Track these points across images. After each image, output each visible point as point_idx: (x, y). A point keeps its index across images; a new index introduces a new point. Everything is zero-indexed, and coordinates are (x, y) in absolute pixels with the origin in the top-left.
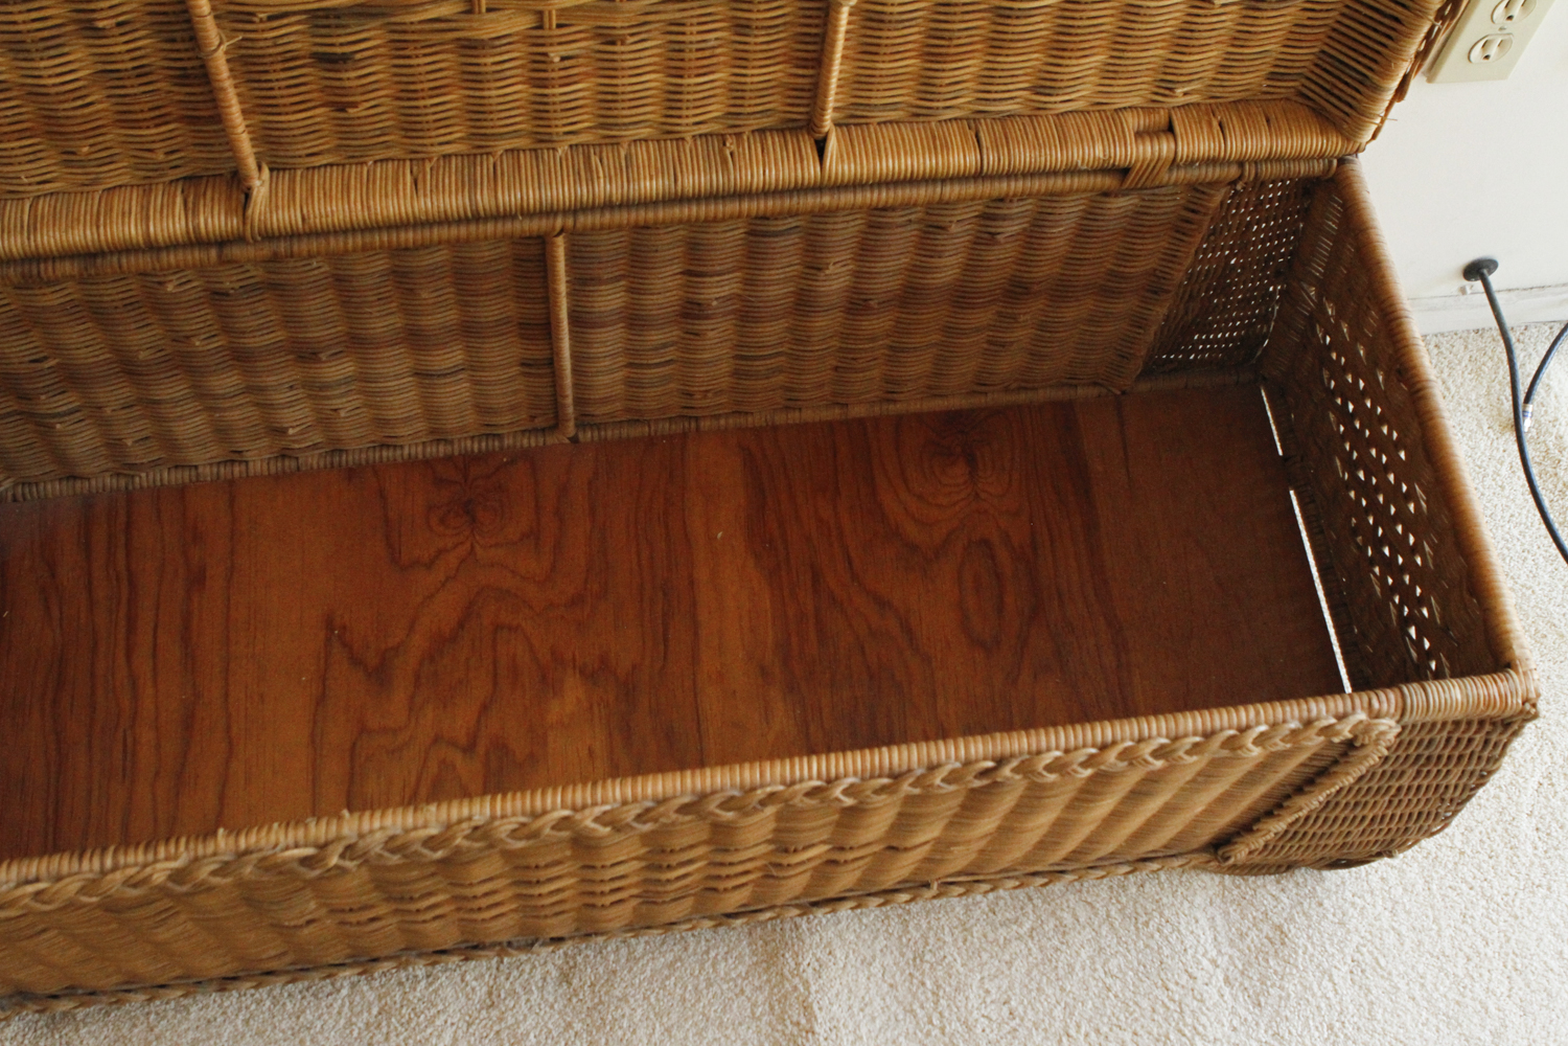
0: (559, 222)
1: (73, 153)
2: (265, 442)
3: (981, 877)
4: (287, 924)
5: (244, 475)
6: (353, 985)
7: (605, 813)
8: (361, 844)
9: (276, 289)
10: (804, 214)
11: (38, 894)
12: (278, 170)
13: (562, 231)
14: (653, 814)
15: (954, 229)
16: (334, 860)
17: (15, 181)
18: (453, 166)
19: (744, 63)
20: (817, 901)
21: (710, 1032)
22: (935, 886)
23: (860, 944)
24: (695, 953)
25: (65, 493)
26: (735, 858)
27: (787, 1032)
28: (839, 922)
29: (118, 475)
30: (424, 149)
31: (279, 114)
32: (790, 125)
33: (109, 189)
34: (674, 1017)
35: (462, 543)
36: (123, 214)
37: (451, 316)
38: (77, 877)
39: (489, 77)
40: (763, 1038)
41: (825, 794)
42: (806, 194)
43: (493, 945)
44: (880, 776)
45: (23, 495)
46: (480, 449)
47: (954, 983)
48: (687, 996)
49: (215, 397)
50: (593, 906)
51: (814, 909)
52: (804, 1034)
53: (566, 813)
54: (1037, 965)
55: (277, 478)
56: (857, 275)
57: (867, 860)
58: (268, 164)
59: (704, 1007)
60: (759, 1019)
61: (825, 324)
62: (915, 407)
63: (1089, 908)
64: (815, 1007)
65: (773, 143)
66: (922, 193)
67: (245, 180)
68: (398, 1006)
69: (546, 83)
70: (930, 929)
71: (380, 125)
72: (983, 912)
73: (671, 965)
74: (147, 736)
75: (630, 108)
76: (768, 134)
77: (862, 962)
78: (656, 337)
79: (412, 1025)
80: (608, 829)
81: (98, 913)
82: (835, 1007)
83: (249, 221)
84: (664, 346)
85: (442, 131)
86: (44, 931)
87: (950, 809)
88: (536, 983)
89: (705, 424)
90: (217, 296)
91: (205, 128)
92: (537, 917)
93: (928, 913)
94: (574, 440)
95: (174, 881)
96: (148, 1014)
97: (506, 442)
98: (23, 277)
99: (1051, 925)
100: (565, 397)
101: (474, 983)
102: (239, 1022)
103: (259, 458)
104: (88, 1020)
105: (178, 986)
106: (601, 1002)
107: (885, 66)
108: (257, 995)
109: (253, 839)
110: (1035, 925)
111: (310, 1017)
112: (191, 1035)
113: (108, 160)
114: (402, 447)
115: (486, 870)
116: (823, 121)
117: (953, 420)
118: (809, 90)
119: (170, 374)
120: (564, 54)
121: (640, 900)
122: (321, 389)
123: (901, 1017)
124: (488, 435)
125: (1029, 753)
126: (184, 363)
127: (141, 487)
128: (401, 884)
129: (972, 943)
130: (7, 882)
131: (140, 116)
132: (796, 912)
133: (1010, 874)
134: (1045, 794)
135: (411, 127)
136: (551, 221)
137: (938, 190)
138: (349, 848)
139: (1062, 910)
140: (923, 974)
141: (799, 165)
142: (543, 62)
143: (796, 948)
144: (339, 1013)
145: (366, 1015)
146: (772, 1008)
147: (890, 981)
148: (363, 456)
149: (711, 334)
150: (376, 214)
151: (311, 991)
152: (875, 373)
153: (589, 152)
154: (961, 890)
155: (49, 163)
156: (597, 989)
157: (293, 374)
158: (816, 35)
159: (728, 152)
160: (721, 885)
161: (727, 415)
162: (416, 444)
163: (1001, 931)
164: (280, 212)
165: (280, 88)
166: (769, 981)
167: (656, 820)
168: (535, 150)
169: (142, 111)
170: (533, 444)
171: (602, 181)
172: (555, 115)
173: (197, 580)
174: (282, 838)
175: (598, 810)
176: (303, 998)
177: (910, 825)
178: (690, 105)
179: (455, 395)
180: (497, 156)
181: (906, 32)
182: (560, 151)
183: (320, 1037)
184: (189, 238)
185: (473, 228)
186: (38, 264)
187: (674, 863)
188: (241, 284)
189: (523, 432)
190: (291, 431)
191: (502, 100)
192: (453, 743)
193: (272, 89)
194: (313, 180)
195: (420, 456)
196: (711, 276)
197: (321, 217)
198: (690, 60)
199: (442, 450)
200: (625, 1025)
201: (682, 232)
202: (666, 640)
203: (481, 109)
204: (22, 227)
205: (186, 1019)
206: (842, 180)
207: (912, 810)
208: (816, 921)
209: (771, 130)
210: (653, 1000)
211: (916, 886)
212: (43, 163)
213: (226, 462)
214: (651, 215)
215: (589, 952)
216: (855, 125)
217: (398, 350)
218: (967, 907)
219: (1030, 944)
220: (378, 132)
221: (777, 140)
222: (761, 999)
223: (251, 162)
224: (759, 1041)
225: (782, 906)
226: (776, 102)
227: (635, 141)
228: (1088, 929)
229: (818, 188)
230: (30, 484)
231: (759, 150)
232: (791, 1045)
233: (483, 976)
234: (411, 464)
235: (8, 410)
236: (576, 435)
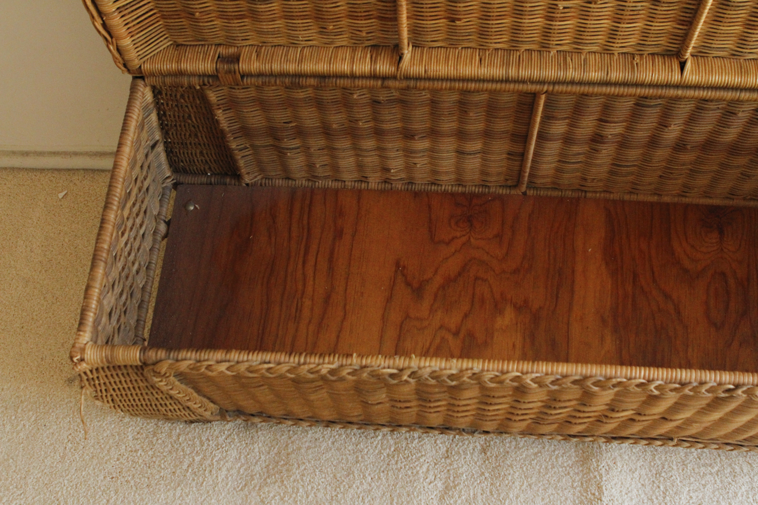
0: (545, 88)
1: (325, 28)
2: (379, 174)
3: (700, 440)
4: (370, 402)
5: (366, 188)
6: (384, 435)
7: (537, 377)
8: (420, 372)
9: (403, 103)
10: (666, 98)
11: (269, 369)
12: (416, 47)
13: (546, 92)
14: (560, 382)
15: (740, 115)
16: (405, 378)
17: (296, 39)
18: (499, 54)
19: (652, 20)
20: (616, 437)
21: (550, 490)
22: (676, 440)
23: (630, 461)
24: (548, 451)
25: (284, 185)
26: (586, 409)
27: (588, 497)
28: (621, 449)
29: (309, 180)
30: (487, 44)
31: (423, 20)
32: (669, 53)
33: (337, 47)
34: (534, 479)
35: (464, 235)
36: (342, 60)
37: (480, 126)
38: (287, 364)
39: (526, 13)
40: (575, 498)
41: (647, 387)
42: (670, 88)
43: (455, 429)
44: (675, 383)
45: (265, 184)
46: (479, 191)
47: (675, 490)
48: (542, 470)
49: (361, 150)
50: (510, 419)
51: (613, 441)
52: (596, 500)
53: (519, 374)
54: (718, 489)
55: (382, 191)
56: (684, 132)
57: (649, 422)
58: (413, 43)
59: (549, 477)
60: (575, 488)
61: (661, 154)
62: (696, 201)
63: (749, 466)
64: (604, 488)
65: (658, 62)
66: (729, 95)
67: (401, 50)
68: (404, 449)
69: (553, 19)
70: (666, 460)
71: (469, 31)
72: (694, 458)
73: (536, 454)
74: (307, 303)
75: (590, 36)
76: (656, 56)
77: (630, 471)
78: (576, 149)
79: (409, 459)
80: (536, 385)
81: (290, 382)
82: (614, 490)
83: (400, 70)
84: (579, 154)
85: (498, 37)
86: (262, 385)
87: (701, 405)
88: (470, 450)
89: (589, 195)
90: (375, 103)
91: (387, 23)
92: (482, 420)
93: (666, 453)
94: (524, 194)
95: (330, 374)
96: (289, 431)
97: (491, 190)
98: (292, 83)
99: (729, 471)
100: (525, 172)
101: (441, 445)
102: (330, 442)
103: (374, 181)
104: (262, 428)
105: (308, 421)
106: (499, 465)
107: (724, 28)
108: (339, 432)
109: (369, 361)
110: (720, 469)
111: (362, 447)
112: (307, 444)
113: (340, 33)
114: (441, 185)
115: (471, 395)
116: (686, 53)
117: (714, 210)
118: (682, 37)
119: (344, 136)
120: (566, 6)
121: (533, 421)
122: (411, 153)
123: (645, 501)
124: (483, 185)
125: (753, 385)
126: (352, 132)
127: (318, 187)
128: (428, 393)
129: (687, 472)
130: (256, 361)
131: (359, 14)
132: (604, 440)
133: (715, 442)
134: (752, 406)
135: (483, 33)
136: (542, 87)
137: (738, 94)
138: (413, 373)
139: (735, 464)
140: (659, 482)
141: (670, 74)
142: (554, 9)
143: (598, 457)
144: (376, 447)
145: (388, 450)
146: (582, 484)
147: (642, 482)
148: (423, 187)
149: (604, 151)
150: (460, 73)
151: (364, 434)
152: (680, 181)
153: (566, 55)
154: (688, 445)
155: (313, 32)
156: (498, 458)
157: (399, 144)
158: (692, 9)
159: (635, 63)
160: (574, 421)
161: (601, 192)
162: (449, 185)
163: (702, 468)
164: (415, 67)
165: (426, 8)
166: (582, 471)
167: (560, 385)
168: (540, 51)
169: (361, 12)
170: (504, 193)
171: (571, 70)
172: (554, 35)
173: (339, 234)
174: (383, 363)
175: (534, 375)
176: (360, 437)
177: (679, 409)
178: (621, 37)
179: (473, 164)
180: (521, 52)
181: (739, 12)
182: (552, 53)
183: (366, 456)
184: (371, 74)
185: (503, 85)
186: (299, 78)
187: (557, 406)
188: (387, 98)
189: (500, 186)
190: (392, 171)
191: (530, 25)
192: (449, 330)
193: (422, 8)
194: (432, 53)
195: (450, 191)
196: (611, 123)
197: (434, 71)
198: (626, 15)
199: (460, 189)
200: (510, 479)
201: (602, 100)
202: (557, 297)
203: (519, 28)
204: (296, 60)
205: (306, 436)
206: (691, 84)
207: (684, 402)
208: (610, 446)
209: (658, 54)
210: (525, 469)
211: (667, 438)
212: (310, 31)
213: (358, 181)
214: (591, 90)
215: (497, 441)
216: (701, 56)
217: (451, 139)
218: (686, 453)
219: (716, 478)
220: (467, 34)
221: (660, 59)
222: (577, 479)
223: (406, 41)
224: (574, 499)
225: (598, 436)
226: (663, 41)
227: (589, 52)
228: (747, 476)
229: (677, 86)
230: (269, 179)
231: (651, 63)
232: (589, 504)
233: (445, 442)
234: (445, 194)
235: (268, 144)
236: (526, 192)
